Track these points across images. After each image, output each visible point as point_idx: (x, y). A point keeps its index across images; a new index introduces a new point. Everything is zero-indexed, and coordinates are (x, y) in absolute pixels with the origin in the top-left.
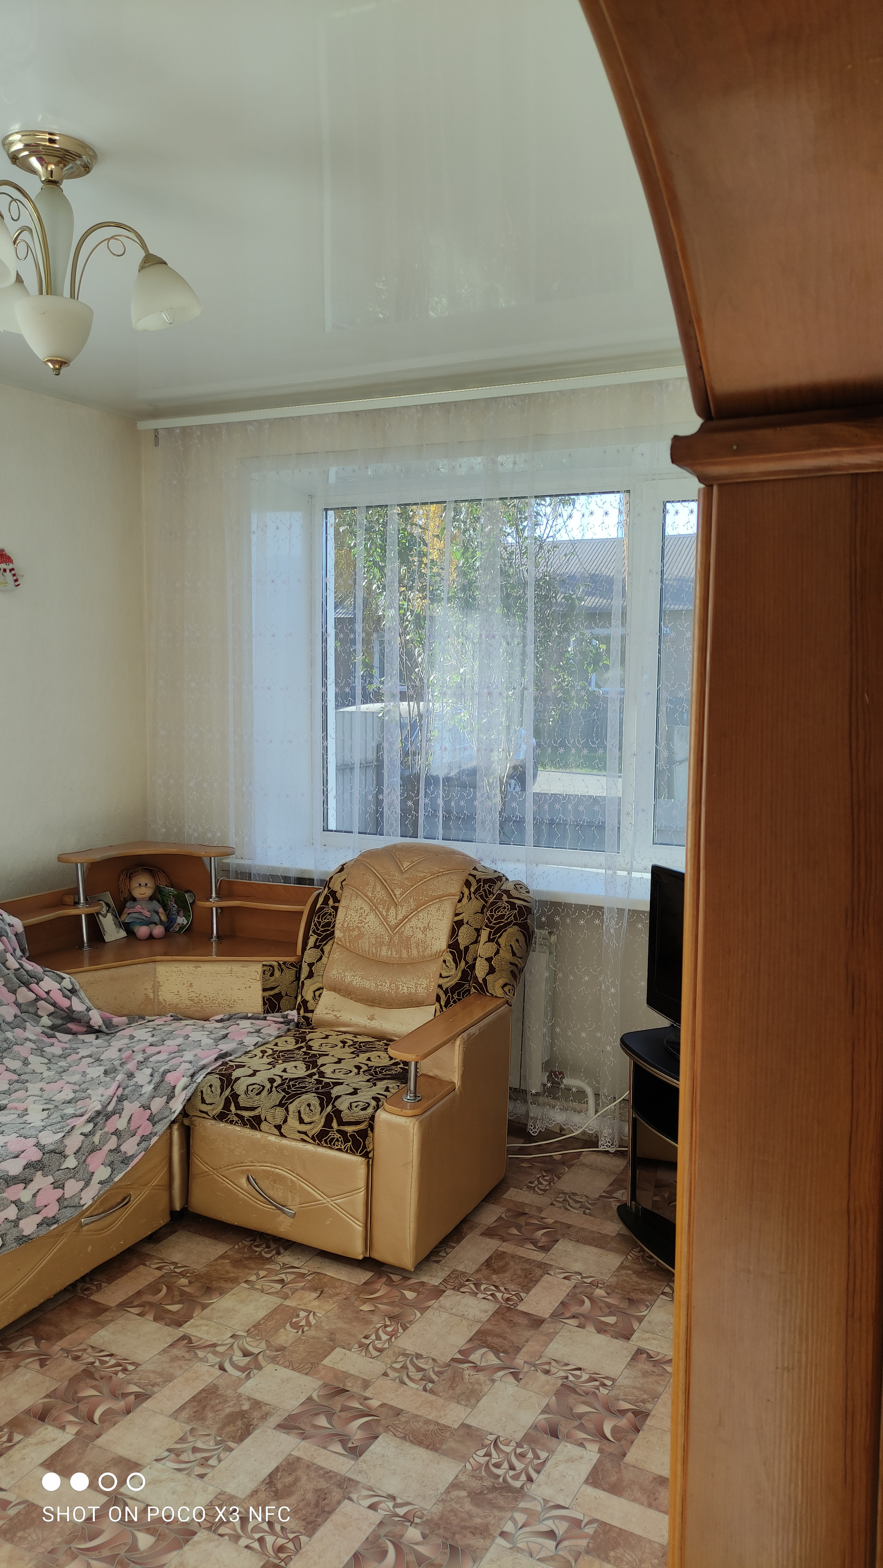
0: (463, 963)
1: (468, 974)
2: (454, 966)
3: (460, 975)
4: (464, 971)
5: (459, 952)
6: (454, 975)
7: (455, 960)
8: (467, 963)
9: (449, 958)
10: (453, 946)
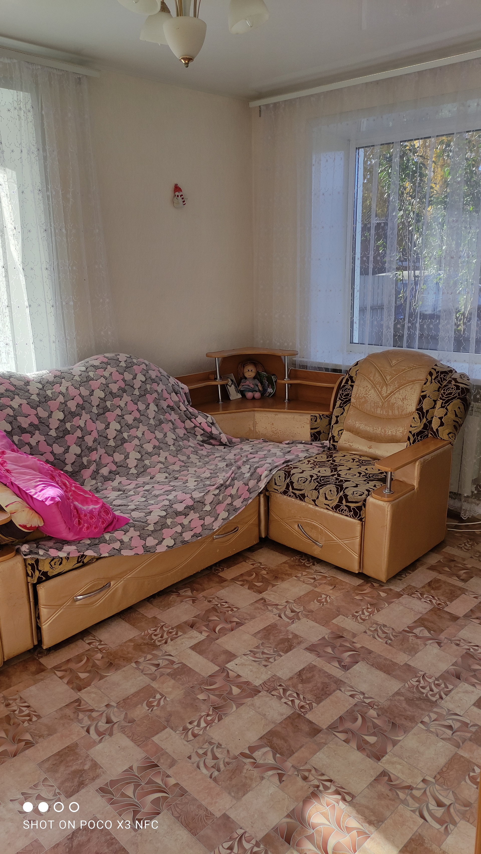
0: (424, 420)
1: (428, 426)
2: (420, 421)
3: (422, 426)
4: (425, 424)
5: (423, 413)
6: (418, 426)
7: (420, 418)
8: (427, 419)
9: (417, 416)
10: (420, 410)
